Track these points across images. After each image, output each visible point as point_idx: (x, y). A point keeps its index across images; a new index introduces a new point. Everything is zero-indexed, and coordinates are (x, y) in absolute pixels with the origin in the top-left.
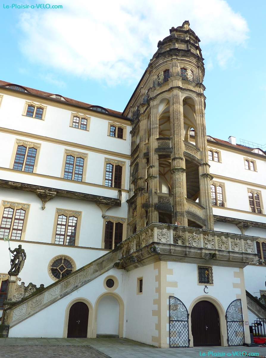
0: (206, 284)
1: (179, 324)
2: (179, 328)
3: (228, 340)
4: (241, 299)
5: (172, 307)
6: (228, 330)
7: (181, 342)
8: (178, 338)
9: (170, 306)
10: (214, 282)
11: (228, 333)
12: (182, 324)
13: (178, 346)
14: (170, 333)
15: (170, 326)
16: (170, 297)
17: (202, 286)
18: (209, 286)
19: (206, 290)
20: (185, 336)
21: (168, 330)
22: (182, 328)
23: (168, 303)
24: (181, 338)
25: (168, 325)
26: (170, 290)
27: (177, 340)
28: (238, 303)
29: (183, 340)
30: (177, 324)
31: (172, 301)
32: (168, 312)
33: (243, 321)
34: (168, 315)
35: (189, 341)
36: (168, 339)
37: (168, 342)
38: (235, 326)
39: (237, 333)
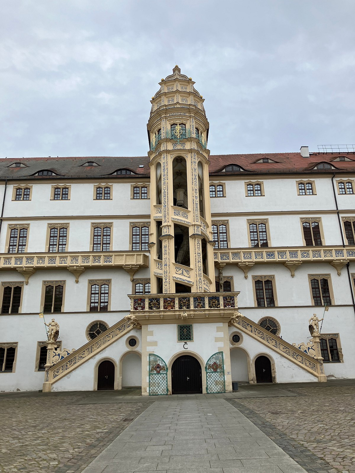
0: (185, 341)
1: (158, 376)
2: (158, 380)
3: (207, 388)
4: (222, 352)
5: (151, 363)
6: (207, 380)
7: (160, 391)
8: (157, 388)
9: (150, 362)
10: (194, 339)
11: (207, 383)
12: (161, 376)
13: (157, 394)
14: (150, 385)
15: (149, 378)
16: (150, 355)
17: (182, 343)
18: (188, 343)
20: (164, 386)
21: (148, 381)
22: (161, 380)
23: (148, 360)
24: (160, 388)
25: (148, 378)
26: (149, 349)
27: (156, 389)
28: (220, 356)
29: (161, 389)
30: (157, 377)
31: (152, 358)
32: (148, 367)
33: (223, 372)
34: (148, 370)
35: (168, 390)
36: (148, 388)
37: (148, 391)
38: (215, 376)
39: (217, 383)
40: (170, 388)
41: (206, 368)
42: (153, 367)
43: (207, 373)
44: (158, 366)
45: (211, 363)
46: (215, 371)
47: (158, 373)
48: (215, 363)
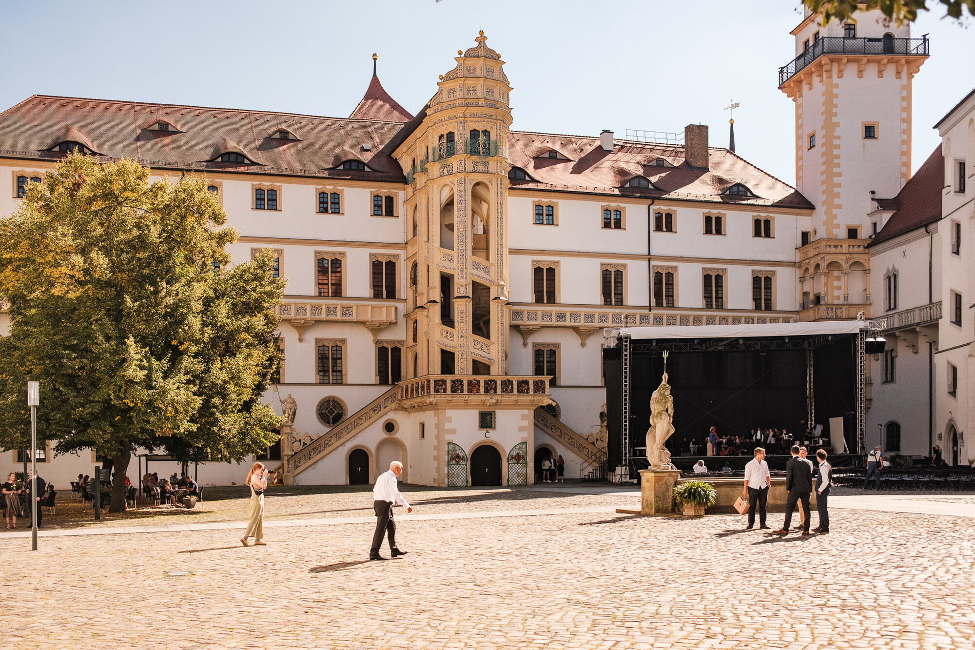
0: (487, 429)
2: (457, 469)
3: (508, 480)
4: (526, 443)
5: (451, 453)
6: (509, 471)
7: (460, 482)
8: (456, 478)
9: (448, 451)
10: (497, 427)
11: (509, 474)
12: (460, 467)
13: (457, 486)
14: (449, 475)
15: (449, 468)
16: (449, 443)
17: (484, 431)
18: (490, 431)
19: (487, 435)
20: (464, 477)
21: (446, 472)
22: (461, 470)
23: (446, 449)
24: (459, 479)
25: (446, 468)
26: (448, 437)
27: (455, 480)
28: (524, 446)
29: (461, 480)
30: (456, 467)
31: (451, 447)
32: (447, 457)
33: (526, 463)
34: (447, 460)
35: (467, 481)
36: (446, 480)
37: (446, 482)
38: (518, 468)
39: (518, 475)
40: (470, 479)
41: (508, 459)
42: (452, 457)
43: (509, 464)
44: (458, 456)
45: (514, 454)
46: (518, 462)
47: (458, 463)
48: (518, 454)
